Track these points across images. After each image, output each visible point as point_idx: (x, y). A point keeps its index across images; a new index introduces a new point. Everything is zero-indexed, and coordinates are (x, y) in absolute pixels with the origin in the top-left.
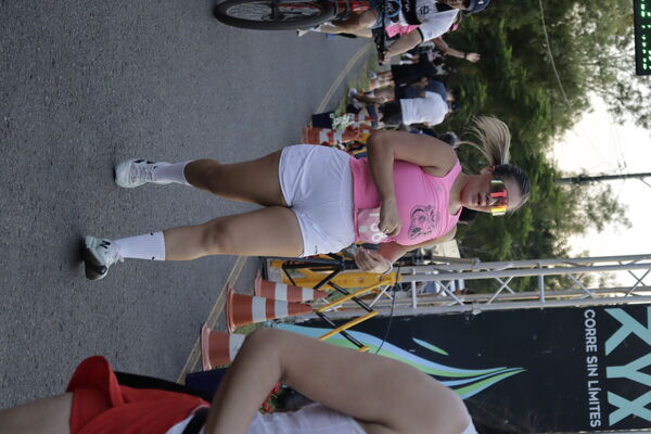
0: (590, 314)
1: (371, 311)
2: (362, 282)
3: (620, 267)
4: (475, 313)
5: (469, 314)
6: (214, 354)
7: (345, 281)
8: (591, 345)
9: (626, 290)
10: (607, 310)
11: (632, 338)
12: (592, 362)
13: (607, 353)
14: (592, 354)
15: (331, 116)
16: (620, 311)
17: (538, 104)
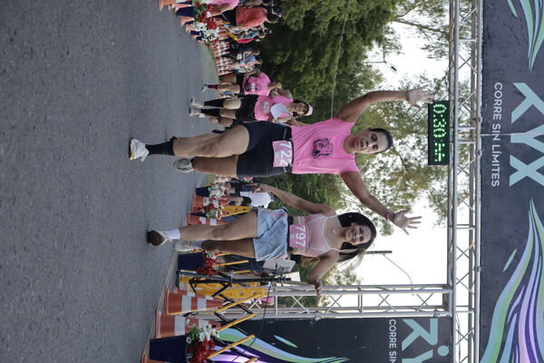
0: (393, 322)
1: (251, 313)
2: (242, 295)
3: (412, 290)
4: (317, 319)
5: (314, 320)
6: (163, 330)
7: (231, 294)
8: (393, 344)
9: (416, 308)
10: (404, 320)
11: (420, 339)
12: (393, 355)
13: (403, 349)
14: (393, 349)
15: (209, 189)
16: (412, 320)
17: (324, 200)
